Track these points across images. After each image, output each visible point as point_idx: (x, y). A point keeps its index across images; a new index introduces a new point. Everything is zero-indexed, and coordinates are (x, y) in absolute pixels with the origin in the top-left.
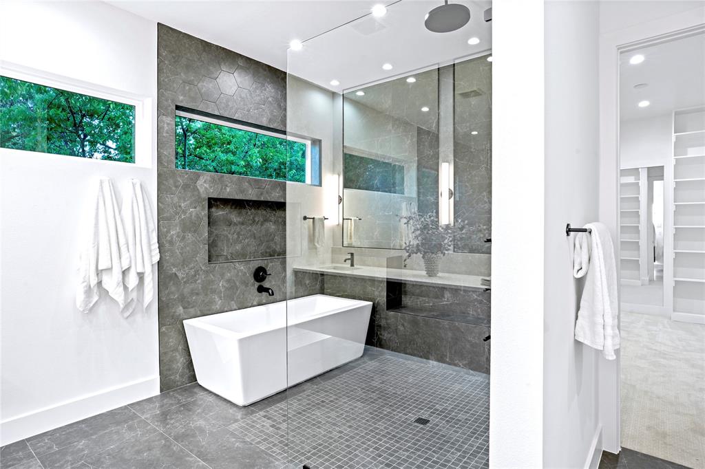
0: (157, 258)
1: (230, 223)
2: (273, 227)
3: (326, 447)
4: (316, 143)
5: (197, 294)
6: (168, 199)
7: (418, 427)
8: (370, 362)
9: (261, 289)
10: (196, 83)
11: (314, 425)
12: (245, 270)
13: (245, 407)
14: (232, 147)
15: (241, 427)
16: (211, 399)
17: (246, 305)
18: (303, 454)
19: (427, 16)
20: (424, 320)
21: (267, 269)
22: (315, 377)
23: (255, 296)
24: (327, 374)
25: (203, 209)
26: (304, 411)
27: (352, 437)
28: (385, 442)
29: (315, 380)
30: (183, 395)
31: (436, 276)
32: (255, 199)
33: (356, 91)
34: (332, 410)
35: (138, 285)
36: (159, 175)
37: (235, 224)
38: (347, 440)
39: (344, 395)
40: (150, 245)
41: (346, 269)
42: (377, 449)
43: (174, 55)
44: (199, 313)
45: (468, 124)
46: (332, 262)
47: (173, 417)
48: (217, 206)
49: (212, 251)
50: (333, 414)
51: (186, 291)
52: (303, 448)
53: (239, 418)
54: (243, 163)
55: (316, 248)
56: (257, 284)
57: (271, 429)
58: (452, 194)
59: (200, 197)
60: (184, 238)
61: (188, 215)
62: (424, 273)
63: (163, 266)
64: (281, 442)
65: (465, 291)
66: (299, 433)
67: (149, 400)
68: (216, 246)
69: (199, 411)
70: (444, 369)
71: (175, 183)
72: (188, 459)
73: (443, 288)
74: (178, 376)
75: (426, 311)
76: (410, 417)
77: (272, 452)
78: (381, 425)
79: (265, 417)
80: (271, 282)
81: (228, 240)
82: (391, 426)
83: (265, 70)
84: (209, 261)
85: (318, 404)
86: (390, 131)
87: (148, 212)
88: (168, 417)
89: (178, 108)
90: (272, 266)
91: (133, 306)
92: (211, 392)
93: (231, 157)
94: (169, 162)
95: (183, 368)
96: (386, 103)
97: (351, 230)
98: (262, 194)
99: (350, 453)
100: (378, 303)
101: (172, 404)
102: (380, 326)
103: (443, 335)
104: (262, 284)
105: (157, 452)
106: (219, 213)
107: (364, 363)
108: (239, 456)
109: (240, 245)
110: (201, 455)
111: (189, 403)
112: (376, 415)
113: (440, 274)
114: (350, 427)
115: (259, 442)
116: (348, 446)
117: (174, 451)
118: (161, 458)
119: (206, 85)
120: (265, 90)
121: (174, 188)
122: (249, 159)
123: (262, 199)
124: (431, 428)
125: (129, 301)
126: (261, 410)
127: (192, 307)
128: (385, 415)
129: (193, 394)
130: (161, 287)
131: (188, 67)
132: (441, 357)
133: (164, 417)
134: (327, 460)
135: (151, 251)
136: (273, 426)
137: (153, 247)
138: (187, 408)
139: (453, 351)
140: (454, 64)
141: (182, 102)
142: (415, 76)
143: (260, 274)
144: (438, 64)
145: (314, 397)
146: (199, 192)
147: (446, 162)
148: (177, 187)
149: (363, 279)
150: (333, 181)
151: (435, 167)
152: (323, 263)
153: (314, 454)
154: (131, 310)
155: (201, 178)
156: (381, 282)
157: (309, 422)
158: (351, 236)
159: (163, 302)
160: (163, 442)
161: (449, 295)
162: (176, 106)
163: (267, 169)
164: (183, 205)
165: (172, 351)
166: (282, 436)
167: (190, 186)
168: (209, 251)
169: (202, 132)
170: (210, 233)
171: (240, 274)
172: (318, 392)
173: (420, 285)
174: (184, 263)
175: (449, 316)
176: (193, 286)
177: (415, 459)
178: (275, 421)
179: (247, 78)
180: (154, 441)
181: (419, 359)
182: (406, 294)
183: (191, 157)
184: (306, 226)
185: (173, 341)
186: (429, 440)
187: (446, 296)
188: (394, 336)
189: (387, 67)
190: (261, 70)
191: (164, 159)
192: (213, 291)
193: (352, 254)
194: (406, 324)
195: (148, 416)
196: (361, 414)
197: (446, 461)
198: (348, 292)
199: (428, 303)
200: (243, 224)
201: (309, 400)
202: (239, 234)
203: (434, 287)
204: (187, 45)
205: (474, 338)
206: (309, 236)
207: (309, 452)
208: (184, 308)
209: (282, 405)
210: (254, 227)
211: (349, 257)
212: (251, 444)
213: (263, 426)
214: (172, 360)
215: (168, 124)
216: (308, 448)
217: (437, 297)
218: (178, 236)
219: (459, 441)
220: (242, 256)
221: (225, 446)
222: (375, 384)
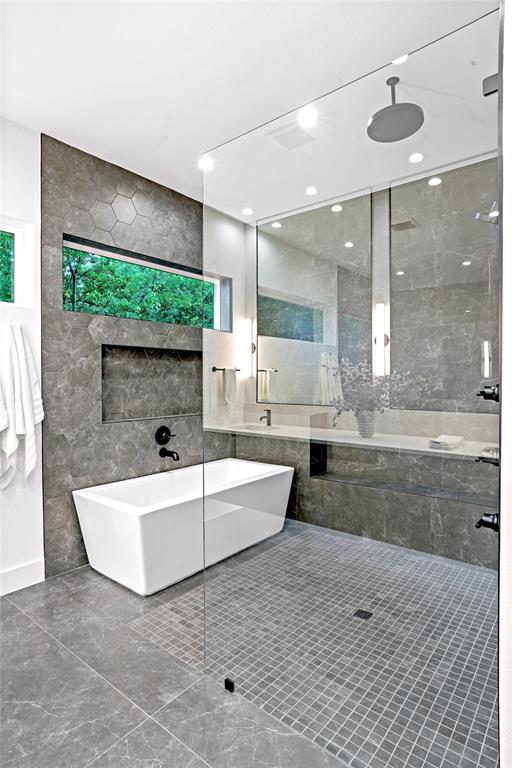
0: (40, 417)
1: (127, 376)
2: (177, 380)
3: (251, 651)
4: (226, 282)
5: (90, 459)
6: (54, 346)
7: (358, 622)
8: (292, 538)
9: (164, 453)
10: (87, 207)
11: (233, 620)
12: (146, 430)
13: (147, 596)
14: (126, 291)
15: (144, 625)
16: (107, 586)
17: (146, 472)
18: (223, 661)
19: (370, 121)
20: (356, 489)
21: (171, 429)
22: (229, 558)
23: (157, 461)
24: (243, 554)
25: (96, 358)
26: (220, 601)
27: (282, 637)
28: (323, 644)
29: (230, 562)
30: (72, 582)
31: (370, 437)
32: (156, 346)
33: (273, 222)
34: (253, 600)
35: (17, 450)
36: (43, 317)
37: (134, 376)
38: (275, 642)
39: (266, 581)
40: (32, 400)
41: (261, 430)
42: (313, 653)
43: (60, 173)
44: (91, 482)
45: (406, 259)
46: (245, 420)
47: (61, 610)
48: (113, 356)
49: (107, 409)
50: (255, 606)
51: (77, 455)
52: (221, 653)
53: (141, 611)
54: (139, 308)
55: (226, 404)
56: (159, 447)
57: (181, 626)
58: (388, 340)
59: (92, 344)
60: (73, 393)
61: (78, 365)
62: (357, 434)
63: (48, 427)
64: (194, 644)
65: (402, 454)
66: (215, 632)
67: (31, 588)
68: (111, 402)
69: (93, 602)
70: (379, 546)
71: (62, 326)
72: (79, 669)
73: (376, 451)
74: (66, 557)
75: (356, 477)
76: (347, 608)
77: (184, 658)
78: (314, 620)
79: (172, 610)
80: (175, 444)
81: (125, 395)
82: (327, 621)
83: (168, 195)
84: (103, 420)
85: (235, 592)
86: (313, 267)
87: (30, 362)
88: (54, 611)
89: (66, 237)
90: (177, 426)
91: (12, 476)
92: (106, 578)
93: (125, 302)
94: (55, 301)
95: (73, 549)
96: (307, 236)
97: (265, 383)
98: (164, 341)
99: (280, 659)
100: (300, 469)
101: (59, 594)
102: (302, 496)
103: (379, 506)
104: (165, 446)
105: (39, 660)
106: (115, 362)
107: (285, 539)
108: (144, 664)
109: (139, 401)
110: (96, 665)
111: (79, 593)
112: (306, 607)
113: (375, 435)
114: (277, 623)
115: (167, 645)
116: (278, 650)
117: (62, 659)
118: (45, 669)
119: (100, 211)
120: (168, 218)
121: (61, 333)
122: (146, 304)
123: (165, 347)
124: (376, 623)
125: (6, 469)
126: (167, 601)
127: (84, 475)
128: (317, 606)
129: (84, 580)
130: (45, 452)
131: (78, 189)
132: (377, 533)
133: (50, 611)
134: (253, 670)
135: (33, 409)
136: (183, 622)
137: (36, 404)
138: (77, 597)
139: (391, 526)
140: (390, 189)
141: (70, 229)
142: (341, 203)
143: (162, 436)
144: (371, 187)
145: (230, 584)
146: (91, 339)
147: (381, 302)
148: (64, 331)
149: (282, 441)
150: (245, 326)
151: (367, 310)
152: (235, 422)
153: (237, 661)
154: (9, 480)
155: (94, 321)
156: (304, 444)
157: (226, 617)
158: (265, 391)
159: (48, 469)
160: (48, 645)
161: (383, 459)
162: (64, 234)
163: (165, 315)
164: (71, 353)
165: (60, 528)
166: (195, 636)
167: (81, 330)
168: (103, 409)
169: (93, 274)
170: (104, 386)
171: (140, 435)
172: (234, 576)
173: (349, 448)
174: (73, 423)
175: (384, 483)
176: (84, 450)
177: (363, 668)
178: (184, 615)
179: (146, 204)
180: (37, 645)
181: (350, 535)
182: (331, 458)
183: (80, 303)
184: (215, 379)
185: (61, 515)
186: (376, 640)
187: (379, 460)
188: (320, 506)
189: (311, 191)
190: (163, 195)
191: (50, 298)
192: (109, 456)
193: (269, 412)
194: (333, 493)
195: (30, 610)
196: (288, 605)
197: (401, 669)
198: (265, 454)
199: (358, 467)
200: (142, 376)
201: (224, 587)
202: (137, 388)
203: (364, 450)
204: (76, 163)
205: (416, 510)
206: (219, 390)
207: (230, 658)
208: (73, 477)
209: (191, 594)
210: (155, 379)
211: (265, 414)
212: (158, 647)
213: (171, 622)
214: (60, 539)
215: (54, 256)
216: (228, 652)
217: (368, 461)
218: (66, 390)
219: (412, 642)
220: (142, 414)
221: (125, 651)
222: (301, 565)
